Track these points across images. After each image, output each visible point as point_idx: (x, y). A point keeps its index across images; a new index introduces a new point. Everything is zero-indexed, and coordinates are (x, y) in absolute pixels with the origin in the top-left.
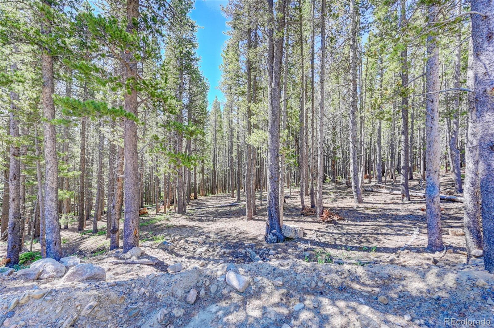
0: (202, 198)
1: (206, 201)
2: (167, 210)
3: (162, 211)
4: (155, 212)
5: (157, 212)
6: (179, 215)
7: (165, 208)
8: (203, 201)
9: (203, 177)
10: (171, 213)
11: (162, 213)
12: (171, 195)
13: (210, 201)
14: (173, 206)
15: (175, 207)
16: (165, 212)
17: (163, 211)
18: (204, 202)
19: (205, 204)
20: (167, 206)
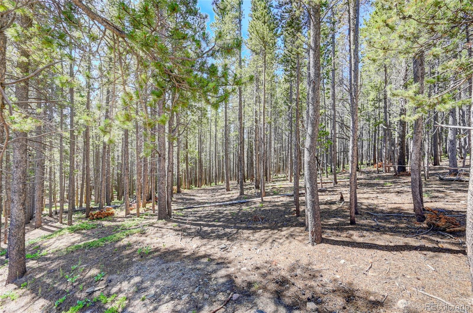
0: (186, 191)
1: (193, 196)
2: (141, 210)
3: (134, 211)
4: (123, 213)
5: (127, 213)
6: (161, 223)
7: (138, 207)
8: (190, 196)
9: (187, 166)
10: (147, 215)
11: (134, 214)
12: (147, 189)
13: (198, 195)
14: (151, 204)
15: (153, 207)
16: (138, 215)
17: (136, 212)
18: (192, 197)
19: (193, 199)
20: (141, 204)
